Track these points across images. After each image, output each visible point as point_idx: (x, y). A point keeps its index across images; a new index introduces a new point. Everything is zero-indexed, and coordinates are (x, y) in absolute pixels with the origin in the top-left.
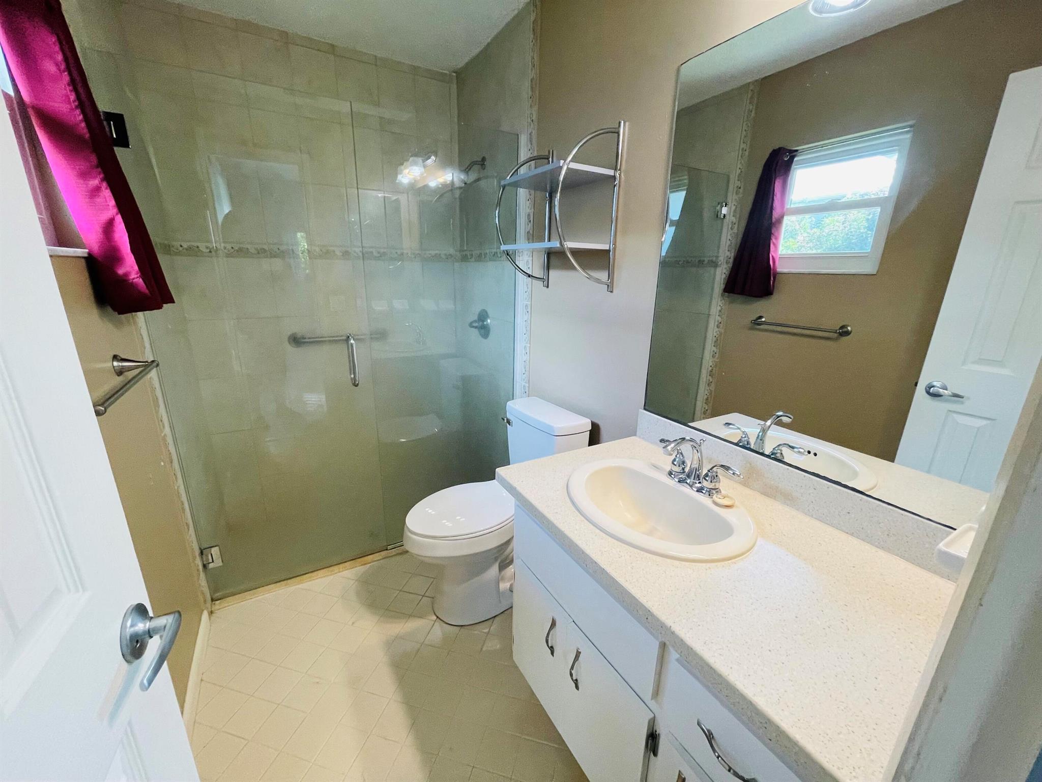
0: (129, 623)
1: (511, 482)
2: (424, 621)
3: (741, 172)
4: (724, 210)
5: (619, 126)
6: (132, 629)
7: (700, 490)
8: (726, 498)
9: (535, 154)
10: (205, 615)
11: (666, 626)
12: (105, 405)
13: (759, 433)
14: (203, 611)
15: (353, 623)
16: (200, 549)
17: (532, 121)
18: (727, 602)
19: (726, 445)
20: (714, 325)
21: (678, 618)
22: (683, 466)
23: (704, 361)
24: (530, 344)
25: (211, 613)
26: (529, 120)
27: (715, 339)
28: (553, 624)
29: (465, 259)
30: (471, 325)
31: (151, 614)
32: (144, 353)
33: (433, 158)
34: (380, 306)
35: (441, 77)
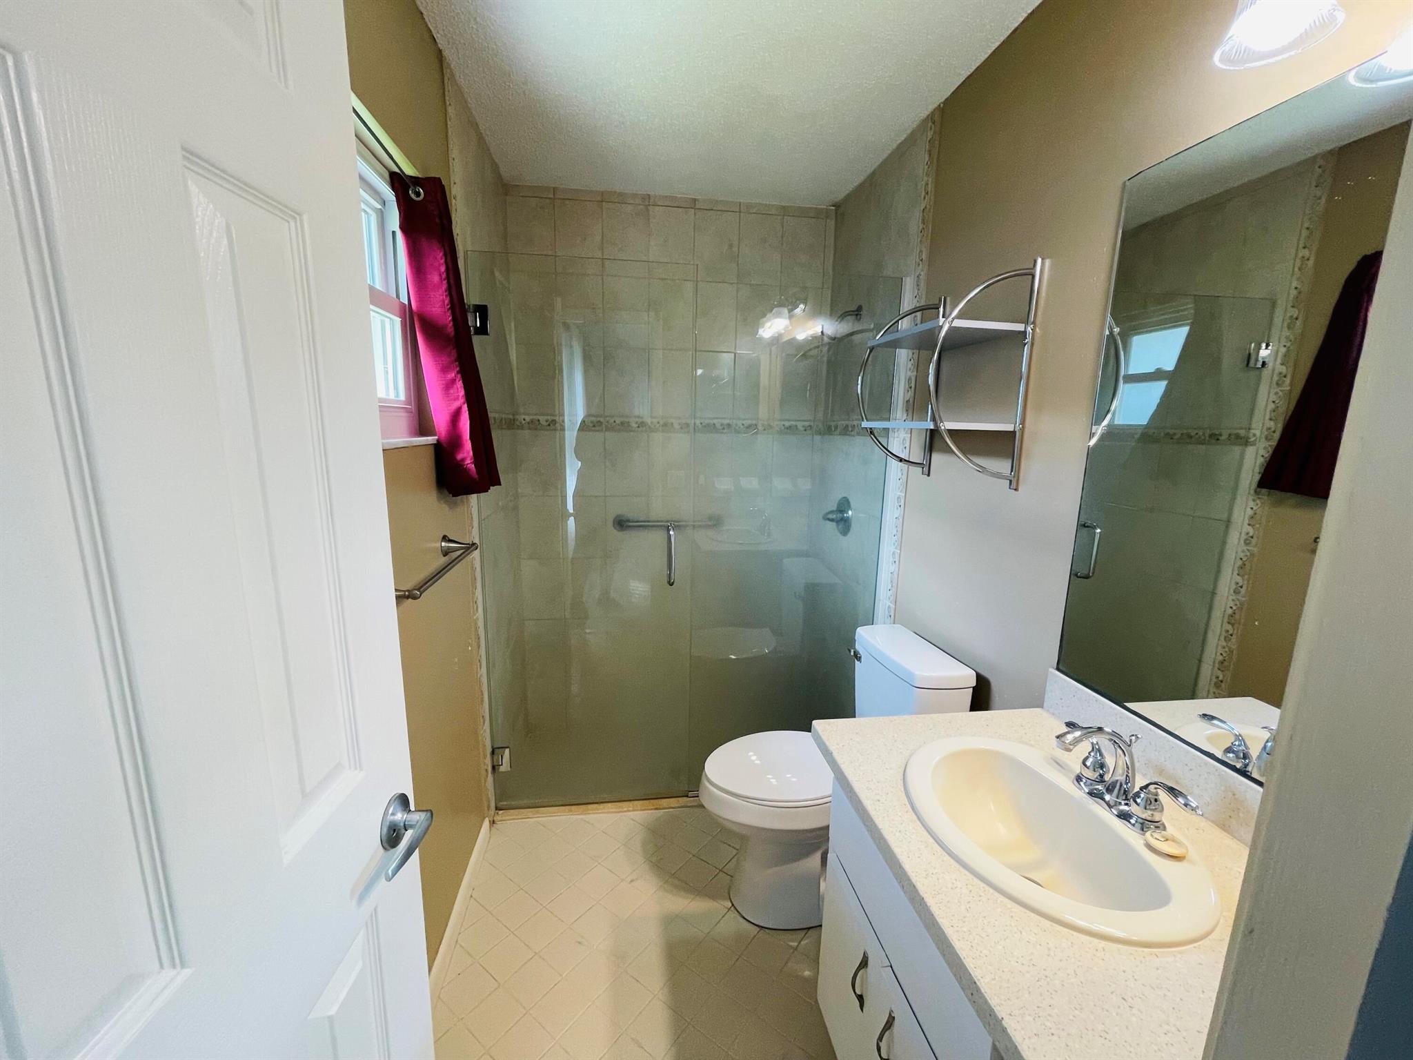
0: (391, 811)
1: (827, 743)
2: (715, 903)
3: (1300, 293)
4: (1264, 353)
5: (1035, 265)
6: (392, 818)
7: (1124, 816)
8: (1168, 842)
9: (923, 303)
10: (486, 823)
11: (996, 1016)
12: (421, 590)
13: (1267, 742)
14: (484, 818)
15: (631, 881)
16: (492, 747)
17: (922, 260)
18: (1117, 1014)
19: (1188, 752)
20: (1239, 539)
21: (1019, 1010)
22: (1101, 772)
23: (1217, 599)
24: (900, 550)
25: (493, 822)
26: (918, 260)
27: (1239, 563)
28: (864, 963)
29: (828, 430)
30: (826, 518)
31: (412, 808)
32: (471, 533)
33: (802, 306)
34: (724, 484)
35: (818, 214)
